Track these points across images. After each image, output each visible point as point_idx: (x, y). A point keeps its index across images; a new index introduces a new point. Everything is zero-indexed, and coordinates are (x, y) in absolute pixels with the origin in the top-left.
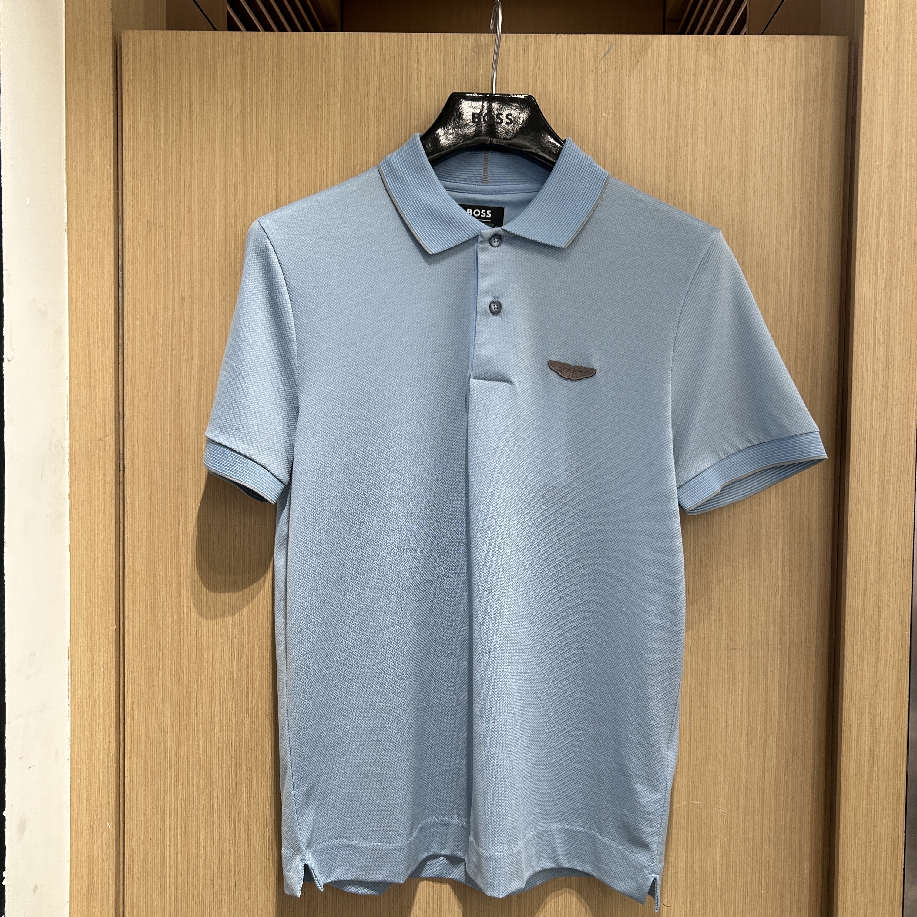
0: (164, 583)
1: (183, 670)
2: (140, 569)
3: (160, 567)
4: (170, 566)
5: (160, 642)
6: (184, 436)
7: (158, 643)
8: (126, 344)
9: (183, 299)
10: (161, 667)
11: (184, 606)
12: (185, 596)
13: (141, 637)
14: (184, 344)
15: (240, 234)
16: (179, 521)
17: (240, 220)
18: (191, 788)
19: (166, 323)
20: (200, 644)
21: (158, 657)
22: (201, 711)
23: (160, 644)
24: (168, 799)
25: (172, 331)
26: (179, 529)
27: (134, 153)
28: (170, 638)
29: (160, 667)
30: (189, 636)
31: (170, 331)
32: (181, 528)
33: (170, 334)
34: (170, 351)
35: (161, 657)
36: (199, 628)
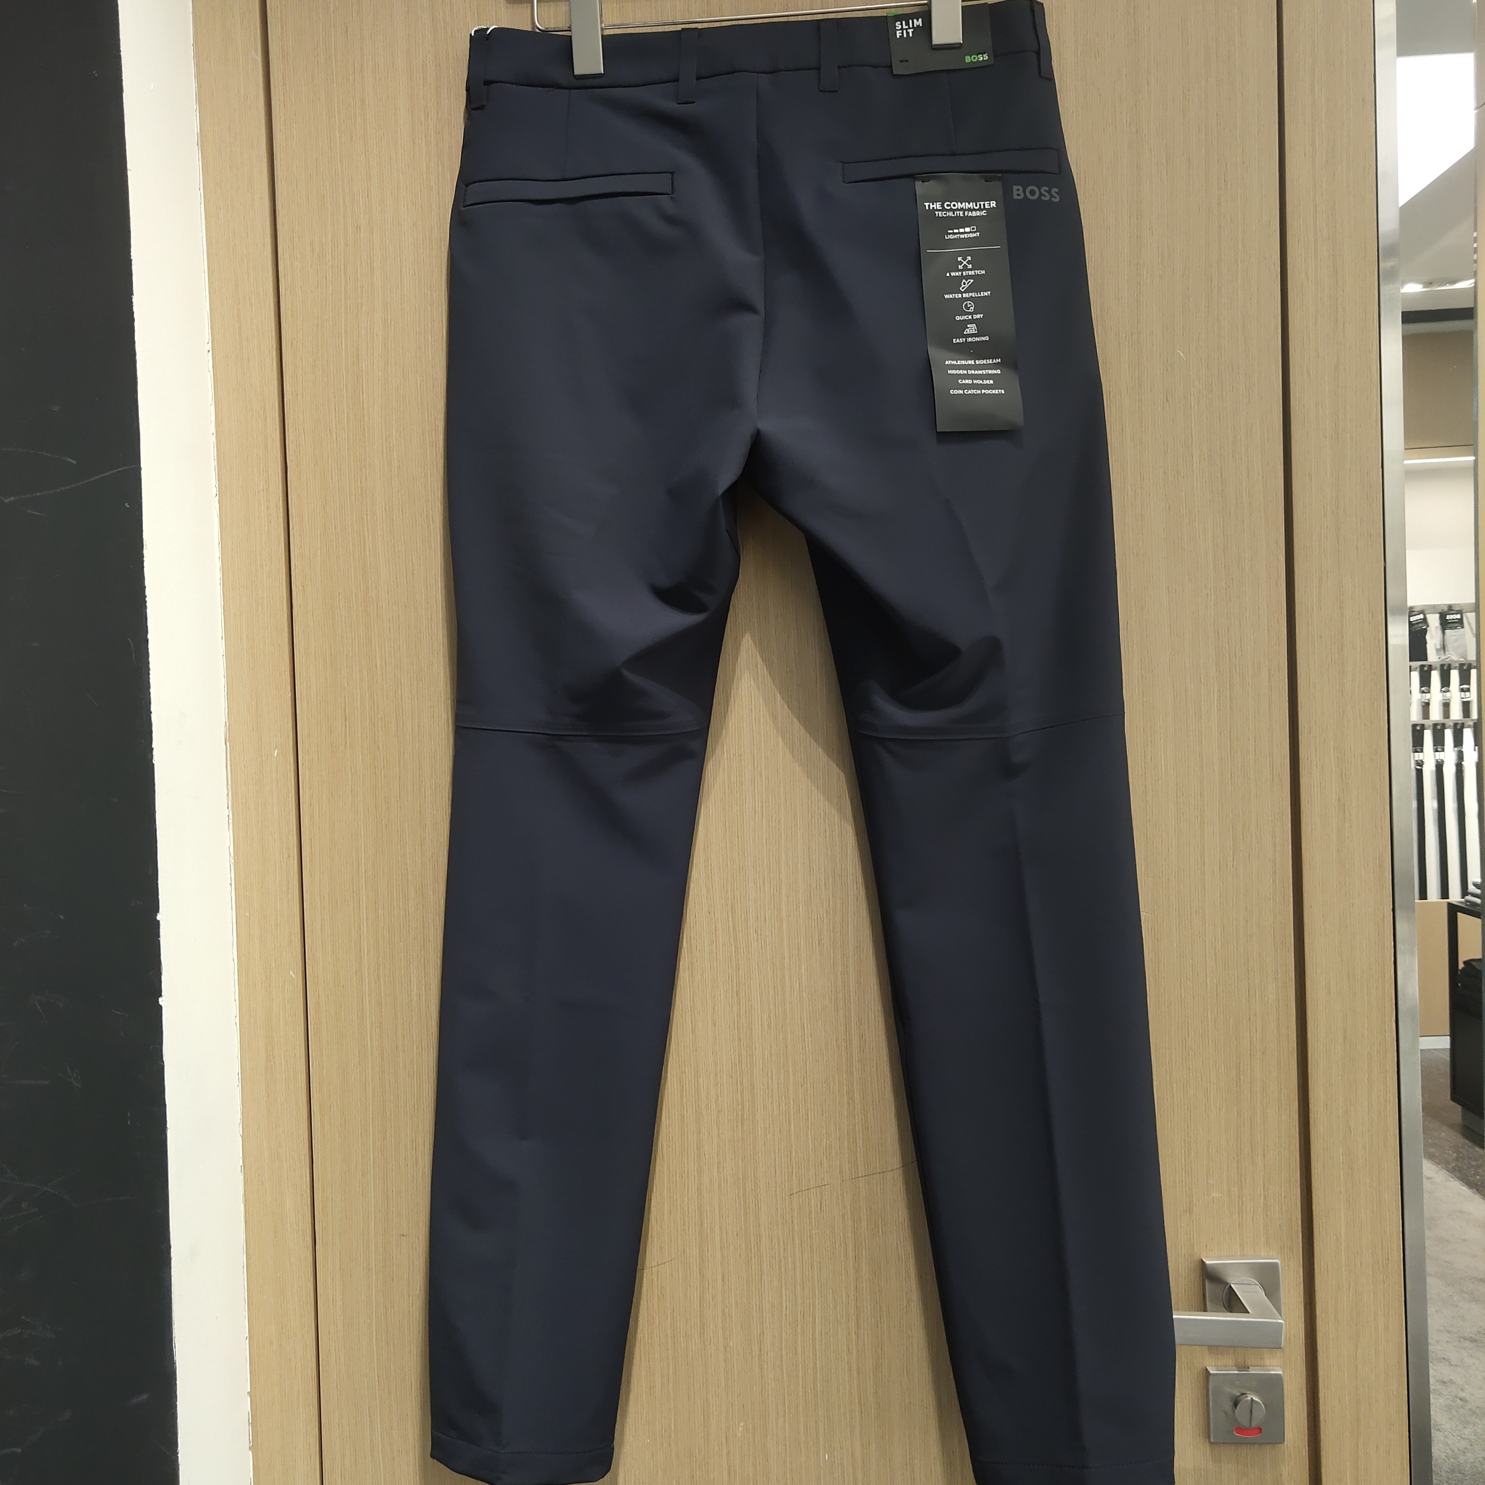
1: (379, 748)
2: (314, 608)
4: (354, 602)
5: (345, 709)
6: (366, 419)
7: (343, 710)
8: (283, 294)
9: (358, 228)
10: (348, 744)
11: (376, 656)
12: (377, 643)
13: (318, 702)
14: (362, 291)
15: (432, 134)
16: (364, 539)
18: (395, 912)
19: (336, 263)
20: (401, 709)
21: (343, 730)
22: (406, 803)
23: (345, 711)
24: (365, 930)
26: (365, 549)
27: (282, 28)
28: (359, 703)
29: (346, 744)
30: (385, 699)
31: (342, 274)
32: (368, 548)
33: (343, 277)
34: (343, 301)
35: (348, 730)
36: (398, 688)
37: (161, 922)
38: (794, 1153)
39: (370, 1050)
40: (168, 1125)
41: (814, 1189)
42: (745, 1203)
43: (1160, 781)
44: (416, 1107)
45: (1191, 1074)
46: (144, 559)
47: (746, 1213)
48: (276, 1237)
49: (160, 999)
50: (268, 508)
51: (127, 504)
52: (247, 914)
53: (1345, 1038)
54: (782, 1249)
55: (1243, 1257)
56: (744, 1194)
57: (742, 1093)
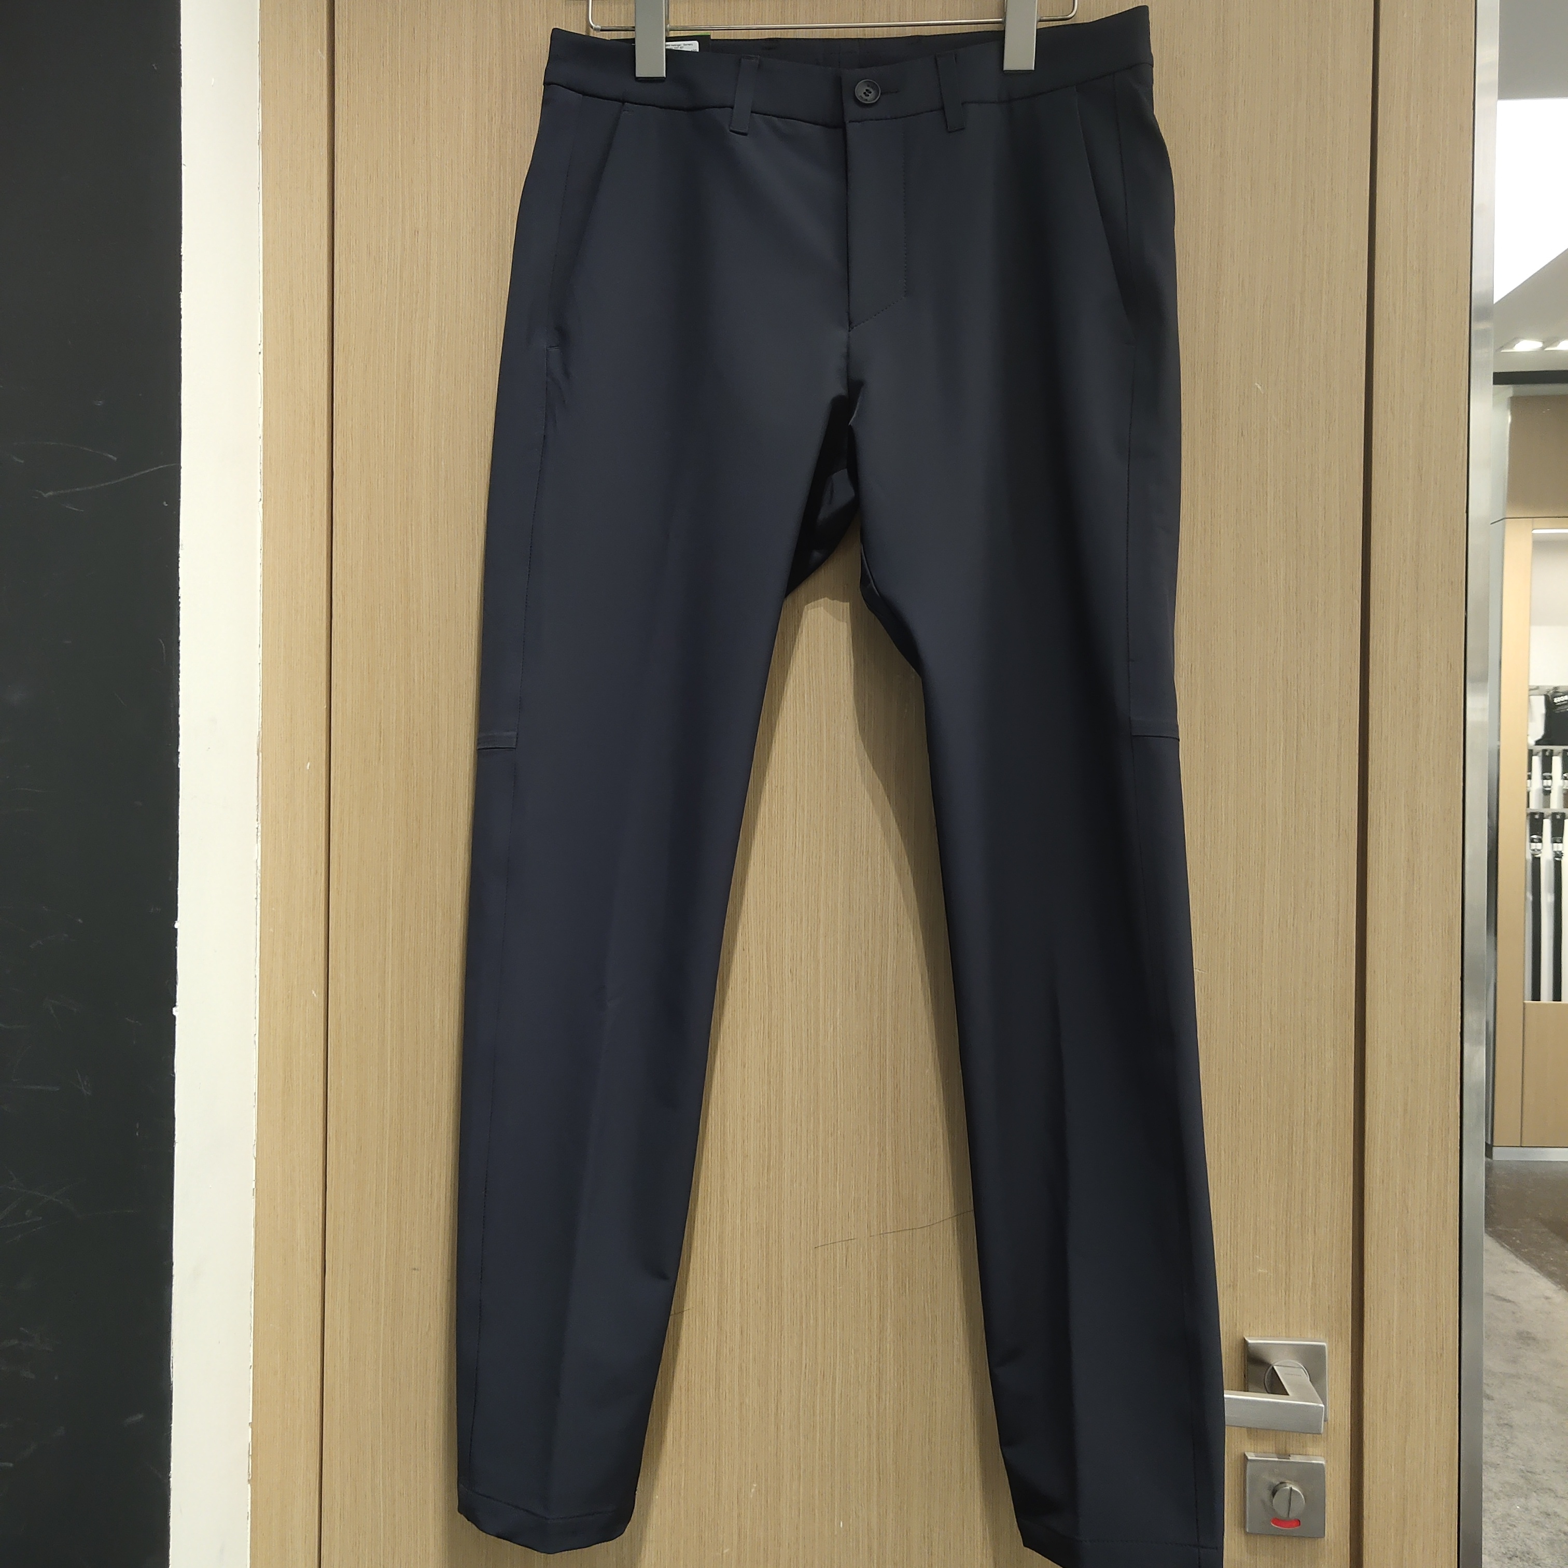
0: (386, 638)
1: (413, 765)
2: (354, 619)
3: (381, 615)
4: (395, 614)
5: (380, 723)
6: (415, 427)
7: (378, 724)
8: (338, 297)
9: (416, 232)
10: (382, 760)
11: (414, 670)
12: (416, 657)
13: (354, 715)
14: (417, 296)
15: (495, 138)
16: (408, 549)
17: (497, 117)
18: (422, 934)
20: (437, 726)
21: (377, 745)
23: (380, 726)
24: (390, 951)
25: (401, 277)
26: (407, 560)
27: (349, 27)
28: (394, 718)
29: (380, 759)
30: (421, 715)
31: (398, 278)
32: (411, 559)
33: (398, 282)
34: (397, 305)
35: (382, 744)
36: (435, 704)
37: (179, 931)
38: (821, 1204)
39: (389, 1076)
40: (176, 1139)
41: (840, 1243)
42: (767, 1254)
43: (1220, 833)
44: (434, 1137)
45: (1241, 1142)
46: (180, 559)
47: (768, 1265)
48: (285, 1264)
49: (174, 1009)
50: (312, 514)
51: (165, 503)
52: (271, 930)
53: (1405, 1111)
54: (804, 1303)
55: (1288, 1337)
56: (767, 1245)
57: (769, 1140)
